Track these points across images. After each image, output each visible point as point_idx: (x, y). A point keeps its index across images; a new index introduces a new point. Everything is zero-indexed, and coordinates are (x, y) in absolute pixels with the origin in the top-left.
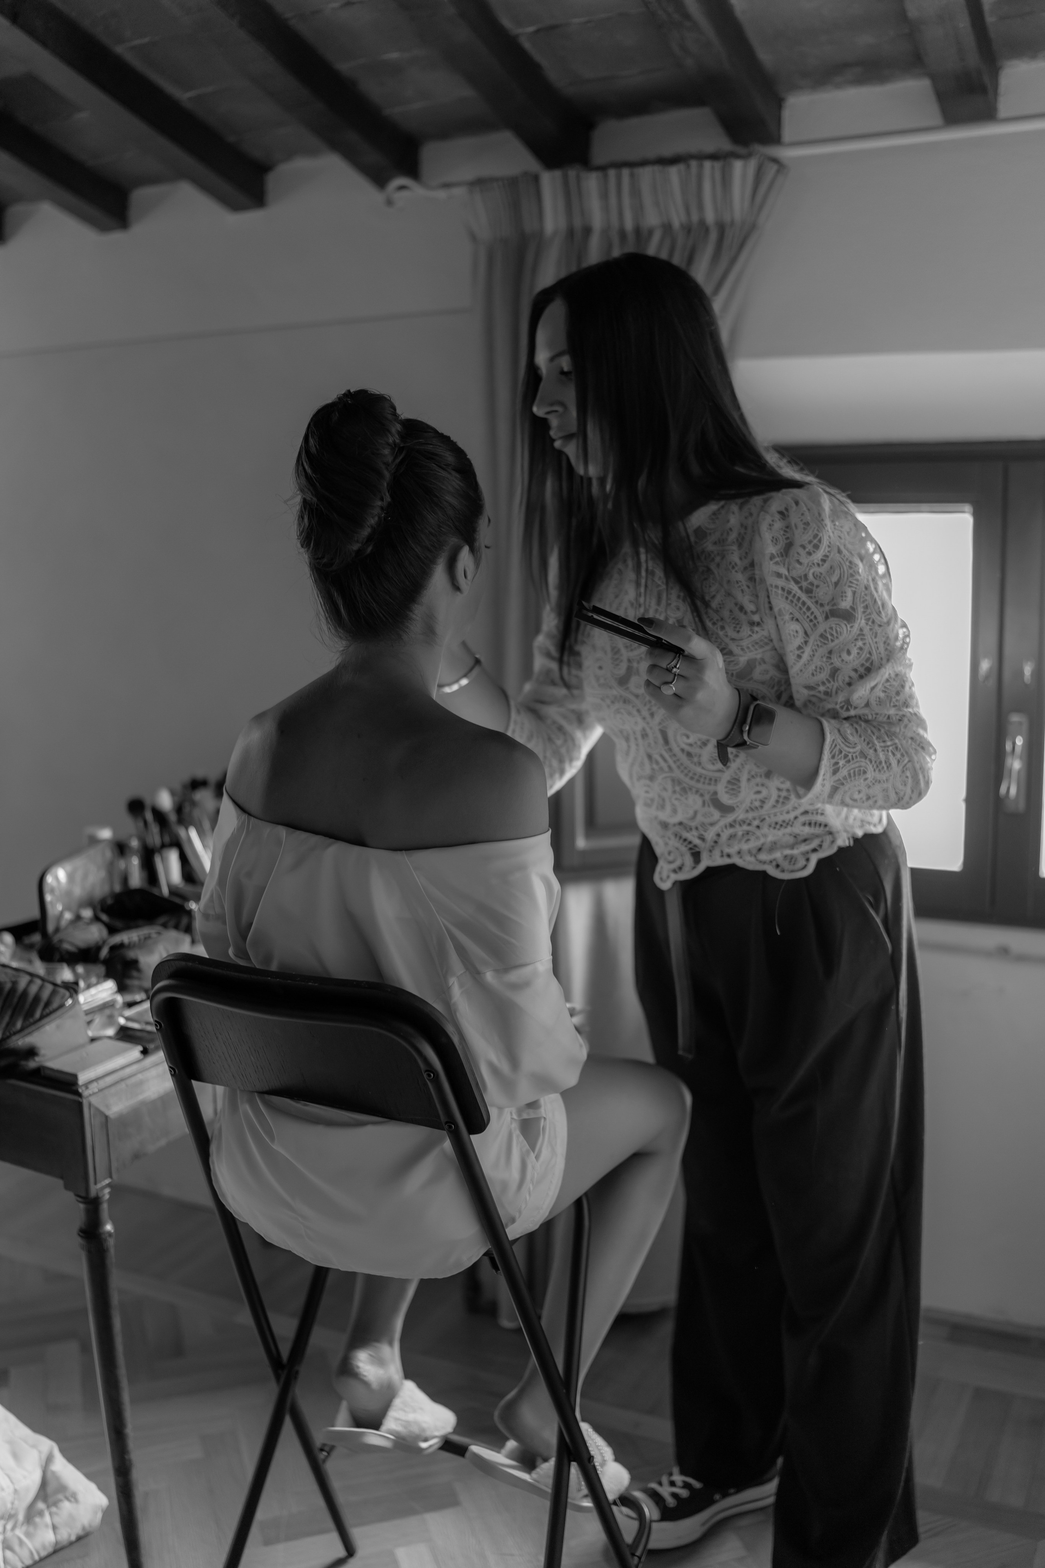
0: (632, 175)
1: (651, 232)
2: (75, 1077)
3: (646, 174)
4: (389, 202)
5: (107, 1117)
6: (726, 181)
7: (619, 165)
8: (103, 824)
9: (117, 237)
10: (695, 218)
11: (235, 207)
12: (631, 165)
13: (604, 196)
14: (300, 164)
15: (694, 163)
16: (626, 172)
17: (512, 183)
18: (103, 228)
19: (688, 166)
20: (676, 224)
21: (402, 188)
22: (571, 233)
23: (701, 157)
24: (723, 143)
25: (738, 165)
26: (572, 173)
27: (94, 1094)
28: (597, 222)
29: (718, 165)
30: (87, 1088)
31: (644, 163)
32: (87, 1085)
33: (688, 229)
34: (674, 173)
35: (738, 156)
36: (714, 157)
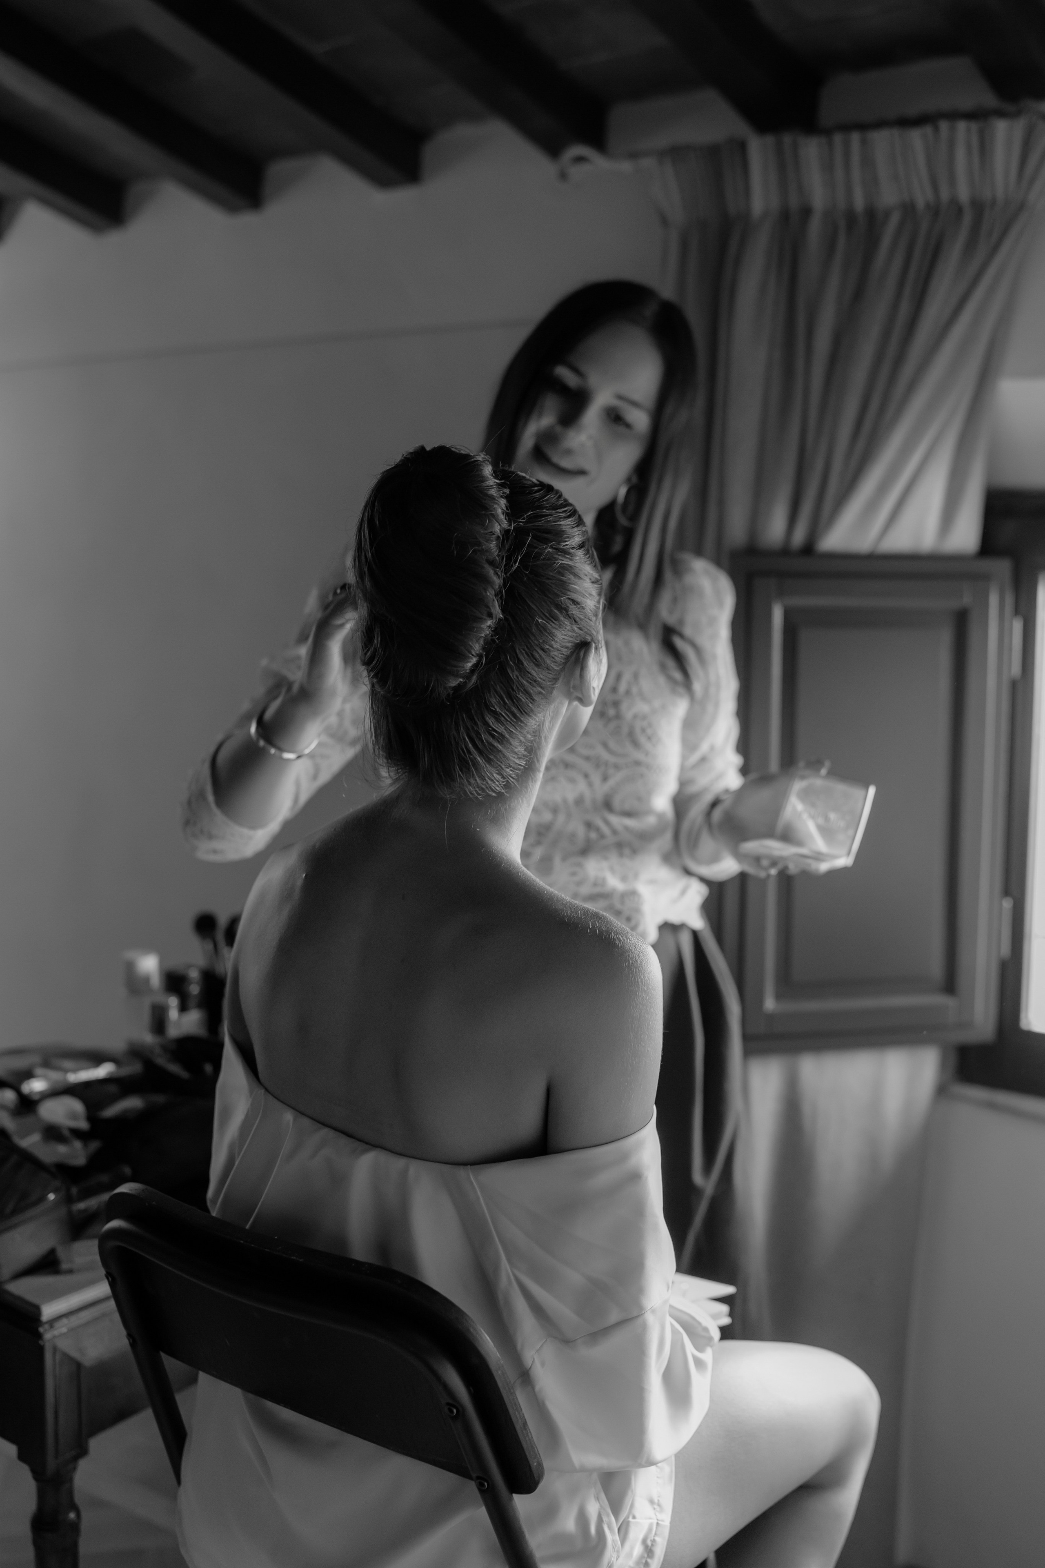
0: (864, 142)
1: (887, 214)
2: (37, 1310)
3: (881, 139)
4: (563, 176)
5: (79, 1365)
6: (984, 148)
7: (847, 128)
8: (148, 947)
9: (248, 220)
10: (945, 195)
11: (383, 182)
12: (863, 127)
13: (828, 167)
14: (463, 131)
15: (944, 125)
16: (855, 138)
17: (713, 153)
18: (231, 208)
19: (937, 129)
20: (920, 203)
21: (580, 159)
22: (785, 216)
23: (954, 116)
24: (988, 99)
25: (1000, 127)
26: (787, 139)
27: (61, 1335)
28: (818, 199)
29: (974, 126)
30: (52, 1327)
31: (880, 124)
32: (52, 1322)
33: (935, 210)
34: (917, 137)
35: (1001, 114)
36: (971, 116)
